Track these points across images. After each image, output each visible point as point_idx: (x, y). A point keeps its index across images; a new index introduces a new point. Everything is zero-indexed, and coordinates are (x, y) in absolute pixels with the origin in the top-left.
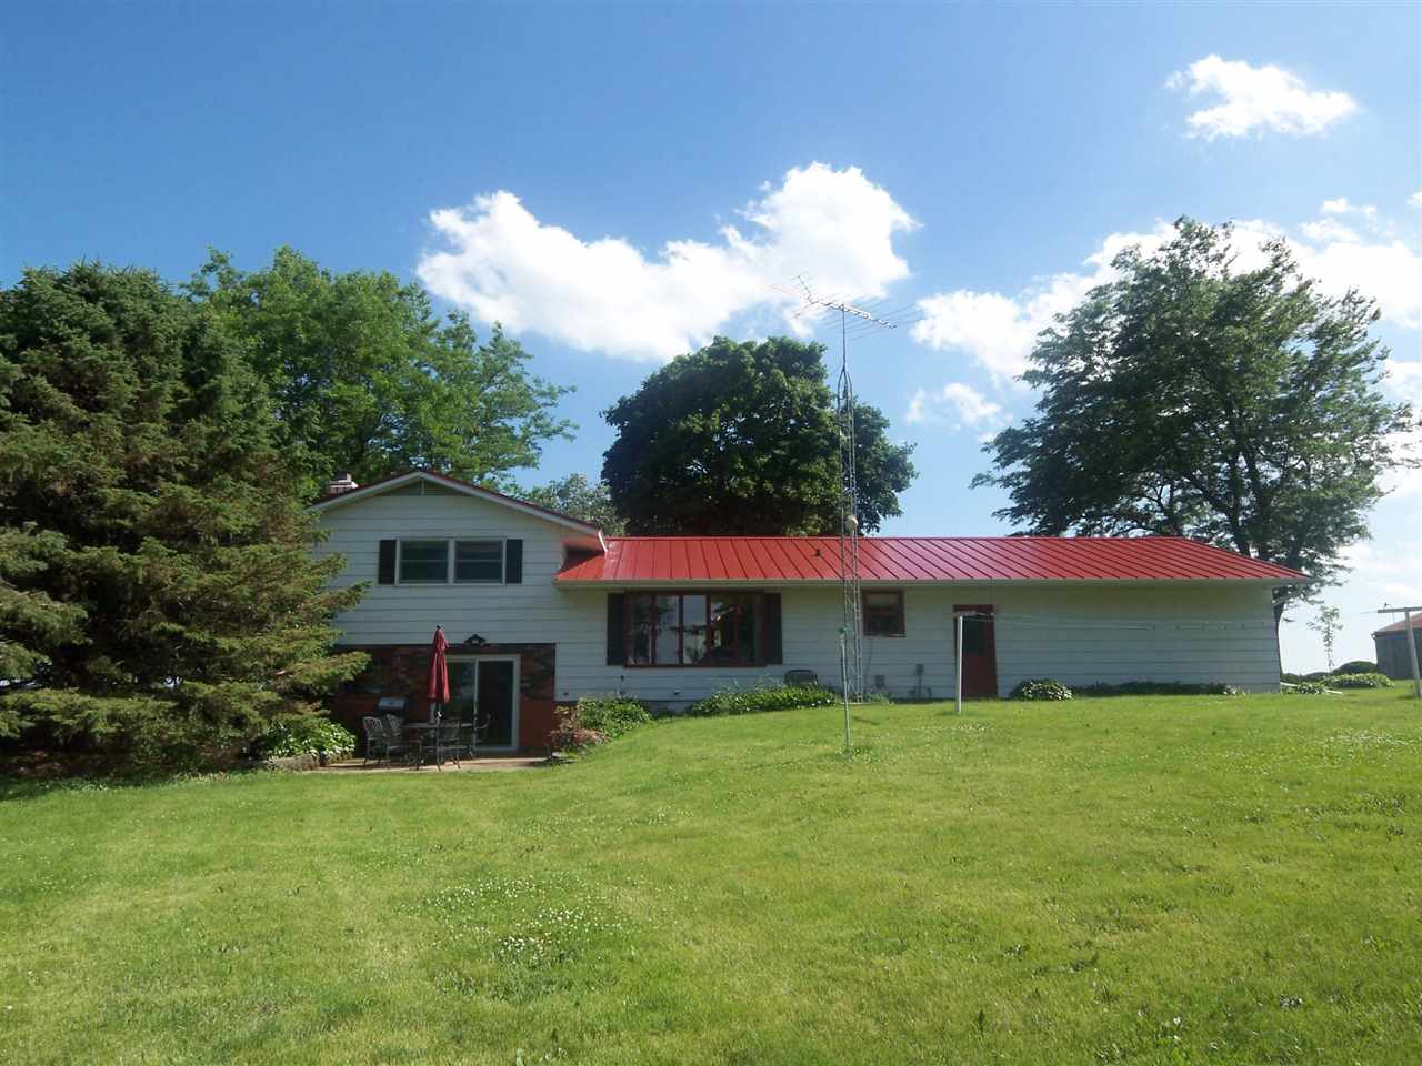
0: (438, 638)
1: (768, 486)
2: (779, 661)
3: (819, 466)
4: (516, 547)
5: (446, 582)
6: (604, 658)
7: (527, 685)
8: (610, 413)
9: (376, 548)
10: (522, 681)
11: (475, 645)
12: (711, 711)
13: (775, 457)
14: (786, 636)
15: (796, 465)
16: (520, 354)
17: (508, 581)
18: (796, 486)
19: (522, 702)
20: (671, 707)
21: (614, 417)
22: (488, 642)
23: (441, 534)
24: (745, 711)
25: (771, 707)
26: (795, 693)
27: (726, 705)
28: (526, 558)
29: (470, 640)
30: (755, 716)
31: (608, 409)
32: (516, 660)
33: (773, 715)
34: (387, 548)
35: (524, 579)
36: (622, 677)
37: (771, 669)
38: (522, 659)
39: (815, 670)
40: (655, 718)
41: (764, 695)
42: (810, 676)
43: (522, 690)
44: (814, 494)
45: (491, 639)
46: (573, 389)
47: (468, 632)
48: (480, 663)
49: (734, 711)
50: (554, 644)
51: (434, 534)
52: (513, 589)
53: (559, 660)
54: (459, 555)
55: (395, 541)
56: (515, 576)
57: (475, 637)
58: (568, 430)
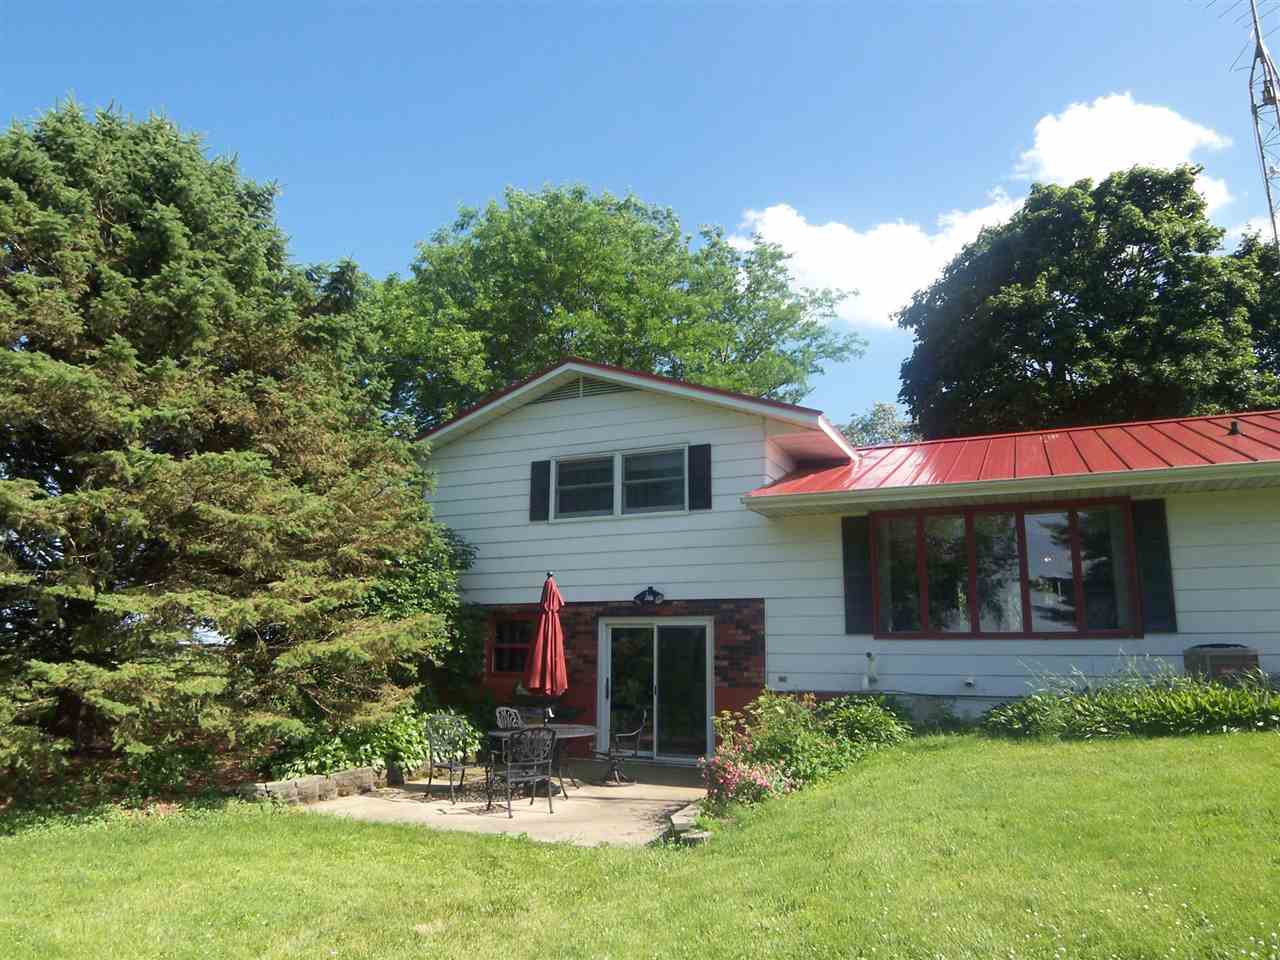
0: (547, 590)
1: (1132, 368)
2: (1172, 628)
3: (1214, 331)
4: (701, 456)
5: (611, 514)
6: (840, 624)
7: (725, 663)
8: (903, 314)
9: (527, 473)
10: (717, 658)
11: (647, 603)
12: (1023, 727)
13: (1141, 327)
14: (1181, 579)
15: (1174, 334)
16: (780, 256)
17: (692, 507)
18: (1176, 361)
19: (718, 689)
20: (959, 711)
21: (909, 317)
22: (668, 597)
23: (602, 447)
24: (1096, 734)
25: (1157, 727)
26: (1210, 695)
27: (1057, 716)
28: (717, 471)
29: (641, 596)
30: (1117, 745)
31: (901, 310)
32: (707, 623)
33: (1163, 744)
34: (540, 470)
35: (715, 501)
36: (869, 655)
37: (1151, 642)
38: (716, 624)
39: (1254, 644)
40: (918, 731)
41: (1141, 700)
42: (1247, 660)
43: (718, 670)
44: (1206, 368)
45: (672, 593)
46: (856, 293)
47: (641, 584)
48: (662, 630)
49: (1073, 733)
50: (762, 601)
51: (594, 448)
52: (700, 518)
53: (771, 626)
54: (628, 474)
55: (549, 462)
56: (701, 499)
57: (651, 591)
58: (854, 346)
